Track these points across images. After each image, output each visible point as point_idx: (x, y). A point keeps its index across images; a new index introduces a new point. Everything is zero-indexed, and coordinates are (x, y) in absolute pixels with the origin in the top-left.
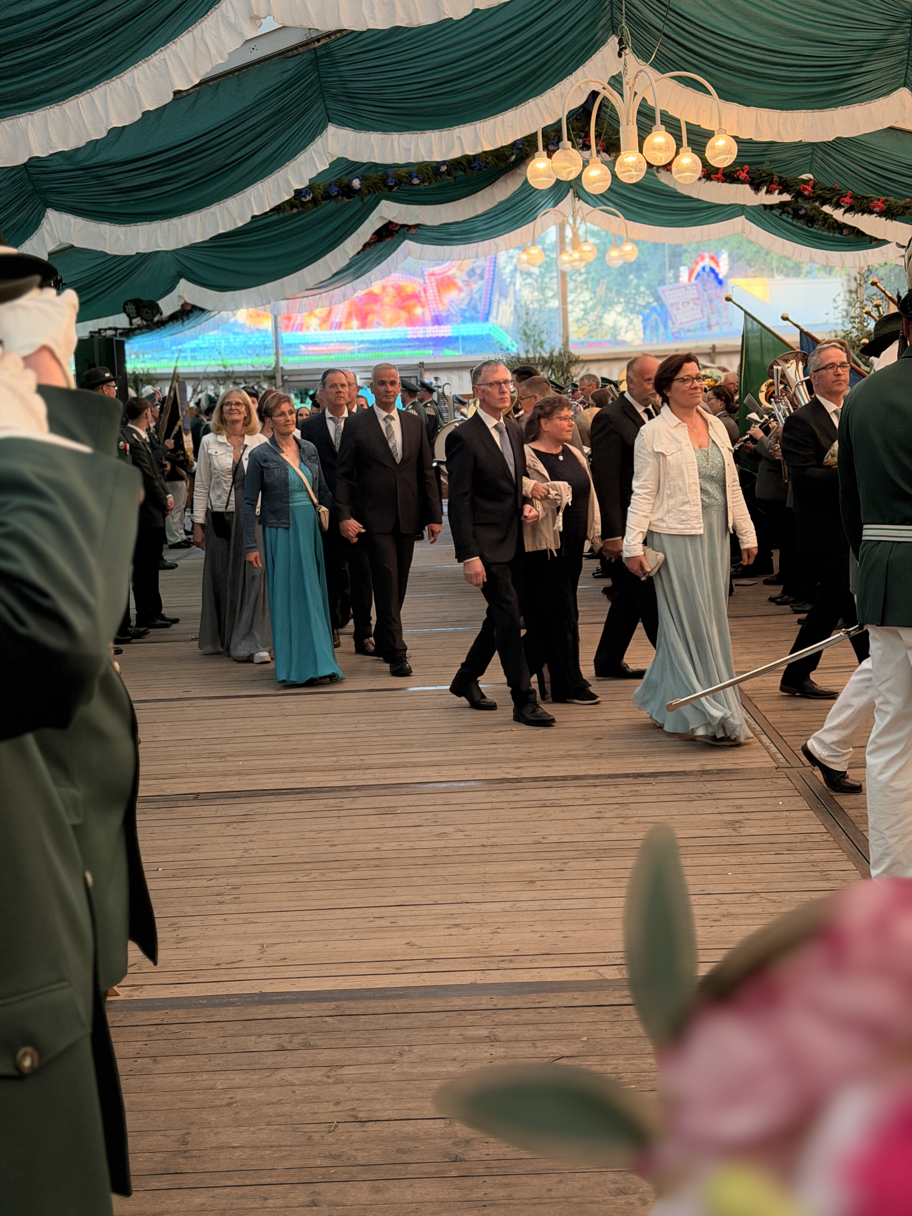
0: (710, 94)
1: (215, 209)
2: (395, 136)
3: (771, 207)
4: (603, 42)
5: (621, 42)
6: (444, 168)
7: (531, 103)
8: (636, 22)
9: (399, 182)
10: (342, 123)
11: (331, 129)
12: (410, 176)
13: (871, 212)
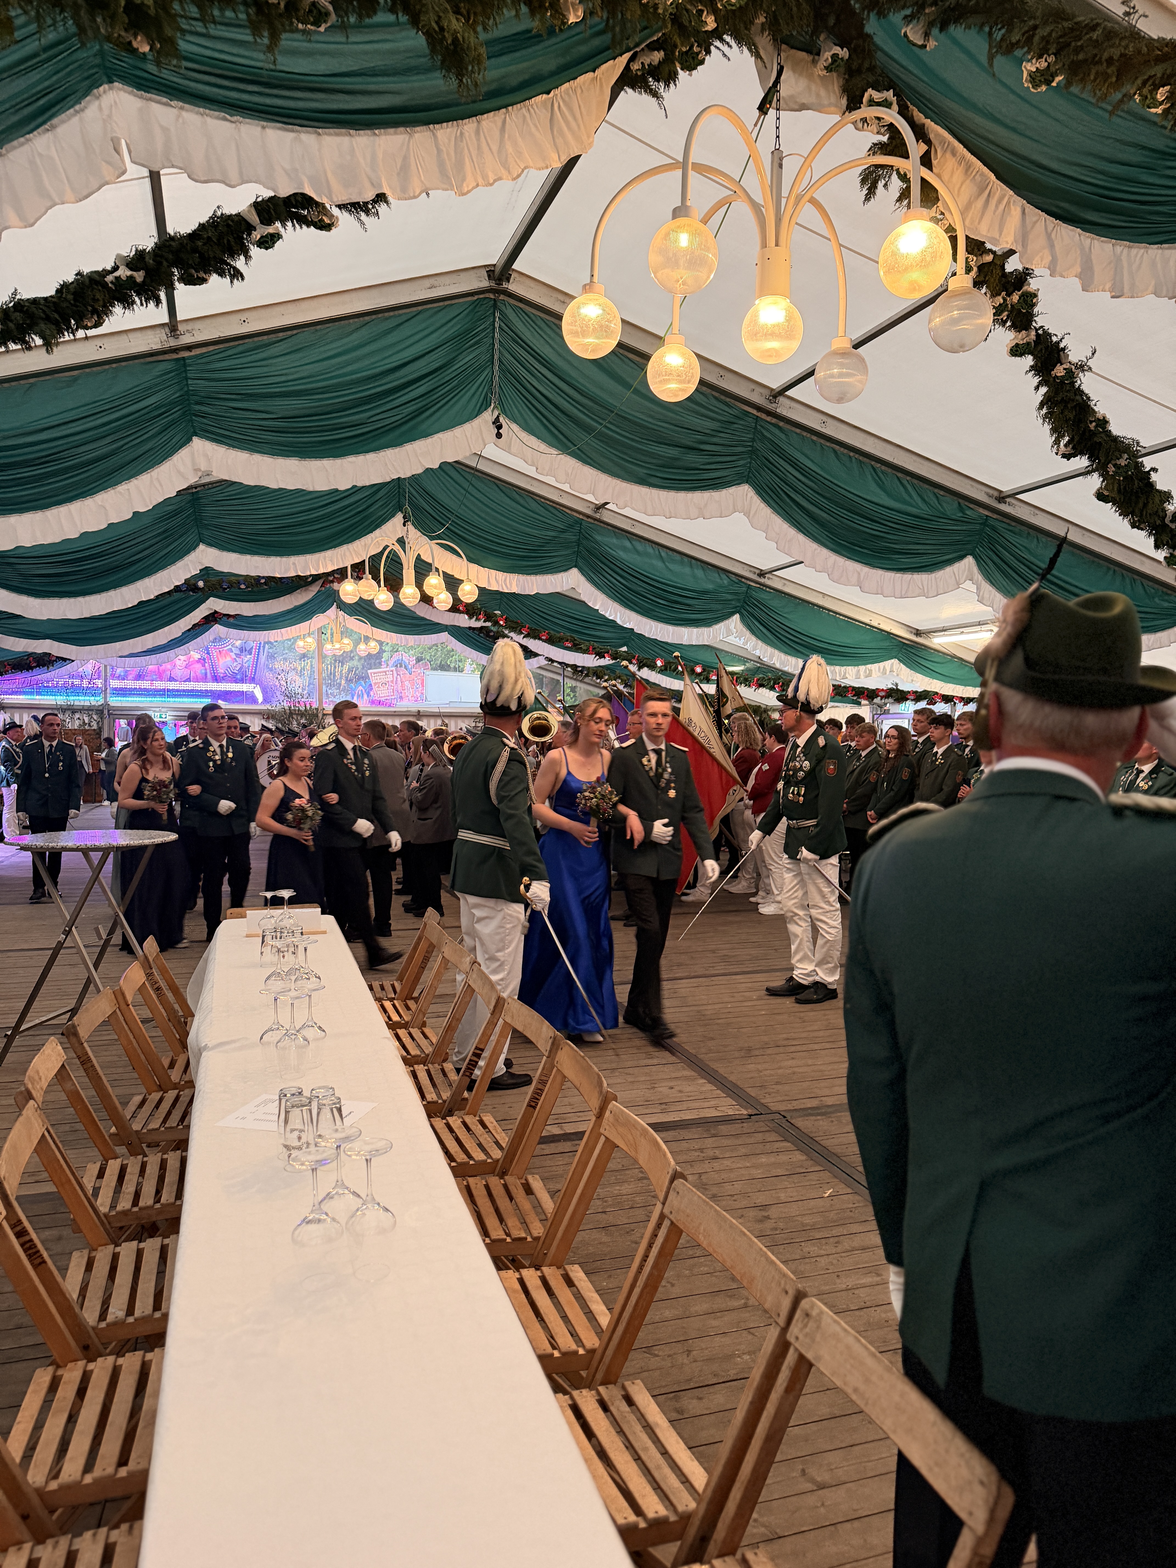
0: (460, 556)
1: (112, 593)
2: (248, 557)
3: (474, 629)
4: (393, 516)
5: (404, 517)
6: (263, 581)
7: (345, 547)
8: (414, 506)
9: (231, 586)
10: (210, 545)
11: (202, 547)
12: (239, 583)
13: (540, 639)
